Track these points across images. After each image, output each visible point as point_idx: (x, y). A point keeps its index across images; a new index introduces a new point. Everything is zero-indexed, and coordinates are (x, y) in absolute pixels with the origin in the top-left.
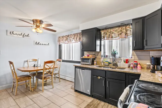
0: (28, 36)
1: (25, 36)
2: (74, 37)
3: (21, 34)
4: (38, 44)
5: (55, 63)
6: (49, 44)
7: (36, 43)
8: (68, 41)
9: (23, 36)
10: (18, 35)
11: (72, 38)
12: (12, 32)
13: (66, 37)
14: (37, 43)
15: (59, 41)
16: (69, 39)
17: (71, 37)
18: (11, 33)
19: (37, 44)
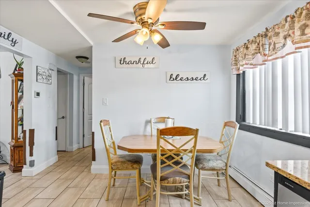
0: (152, 63)
1: (147, 63)
2: (292, 27)
3: (139, 61)
4: (176, 79)
5: (196, 138)
6: (205, 75)
7: (171, 78)
8: (265, 55)
9: (143, 63)
10: (133, 63)
11: (282, 35)
12: (122, 60)
13: (256, 42)
14: (174, 77)
15: (236, 62)
16: (270, 44)
17: (277, 34)
18: (122, 62)
19: (173, 80)
